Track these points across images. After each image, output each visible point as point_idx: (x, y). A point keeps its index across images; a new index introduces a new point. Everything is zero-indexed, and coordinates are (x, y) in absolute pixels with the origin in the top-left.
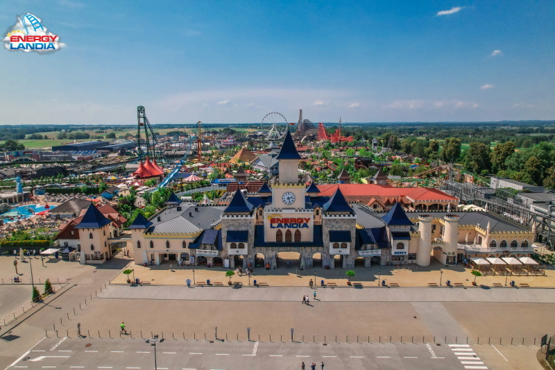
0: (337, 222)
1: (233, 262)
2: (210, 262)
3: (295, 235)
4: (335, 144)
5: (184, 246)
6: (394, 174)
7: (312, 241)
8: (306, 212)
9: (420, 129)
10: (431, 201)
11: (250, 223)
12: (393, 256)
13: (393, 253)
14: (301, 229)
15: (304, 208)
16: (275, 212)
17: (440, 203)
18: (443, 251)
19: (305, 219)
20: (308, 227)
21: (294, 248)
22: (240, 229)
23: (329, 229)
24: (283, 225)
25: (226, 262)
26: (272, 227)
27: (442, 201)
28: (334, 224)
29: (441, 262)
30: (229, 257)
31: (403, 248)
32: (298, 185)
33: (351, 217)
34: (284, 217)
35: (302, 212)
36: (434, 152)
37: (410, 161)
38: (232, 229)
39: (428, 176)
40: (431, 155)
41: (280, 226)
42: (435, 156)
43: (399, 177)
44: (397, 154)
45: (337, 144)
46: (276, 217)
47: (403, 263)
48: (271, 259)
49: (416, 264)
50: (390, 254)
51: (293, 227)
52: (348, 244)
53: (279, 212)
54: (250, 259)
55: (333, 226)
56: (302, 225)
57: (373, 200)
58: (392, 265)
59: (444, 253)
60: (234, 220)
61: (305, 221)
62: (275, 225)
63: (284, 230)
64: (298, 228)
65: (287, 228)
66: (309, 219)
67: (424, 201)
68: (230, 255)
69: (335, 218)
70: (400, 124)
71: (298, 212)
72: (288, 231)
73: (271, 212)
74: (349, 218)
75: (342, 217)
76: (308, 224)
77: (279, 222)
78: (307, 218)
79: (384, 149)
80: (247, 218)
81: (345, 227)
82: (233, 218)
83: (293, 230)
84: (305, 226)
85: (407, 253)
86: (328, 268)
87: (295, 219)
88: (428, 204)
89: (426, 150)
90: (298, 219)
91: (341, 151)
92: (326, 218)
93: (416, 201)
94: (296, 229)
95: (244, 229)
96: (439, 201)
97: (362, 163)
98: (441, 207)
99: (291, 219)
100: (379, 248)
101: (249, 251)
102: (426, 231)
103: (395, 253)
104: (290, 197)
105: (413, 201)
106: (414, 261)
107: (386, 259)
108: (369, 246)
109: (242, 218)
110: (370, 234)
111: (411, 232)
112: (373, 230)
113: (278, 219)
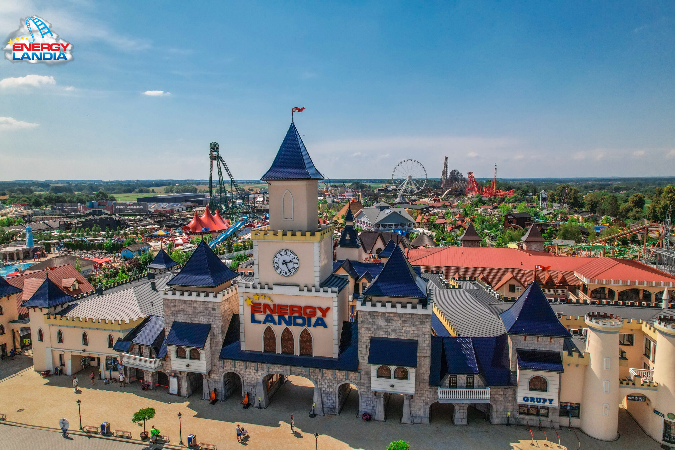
0: (388, 320)
1: (185, 385)
2: (148, 379)
3: (301, 341)
4: (487, 199)
5: (110, 345)
6: (565, 236)
7: (336, 356)
8: (321, 294)
9: (615, 185)
10: (625, 282)
11: (214, 309)
12: (521, 406)
13: (520, 400)
14: (311, 330)
15: (317, 284)
16: (258, 291)
17: (645, 287)
18: (654, 404)
19: (320, 309)
20: (325, 326)
21: (299, 369)
22: (196, 321)
23: (370, 334)
24: (276, 317)
25: (173, 382)
26: (254, 321)
27: (650, 283)
28: (382, 323)
29: (649, 430)
30: (177, 375)
31: (544, 389)
32: (303, 235)
33: (420, 310)
34: (278, 301)
35: (313, 293)
36: (635, 209)
37: (596, 221)
38: (181, 318)
39: (625, 242)
40: (630, 214)
41: (269, 319)
42: (637, 215)
43: (572, 243)
44: (576, 212)
45: (490, 200)
46: (262, 301)
47: (546, 422)
48: (254, 387)
49: (579, 429)
50: (515, 399)
51: (296, 324)
52: (412, 372)
53: (266, 291)
54: (215, 381)
55: (379, 328)
56: (313, 320)
57: (509, 275)
58: (519, 425)
59: (656, 412)
60: (185, 301)
61: (319, 314)
62: (261, 317)
63: (278, 330)
64: (306, 327)
65: (284, 326)
66: (328, 309)
67: (608, 282)
68: (180, 372)
69: (383, 310)
70: (587, 180)
71: (305, 293)
72: (287, 330)
73: (251, 290)
74: (414, 311)
75: (399, 309)
76: (327, 320)
77: (268, 312)
78: (324, 307)
79: (556, 206)
80: (207, 299)
81: (407, 332)
82: (183, 298)
83: (296, 331)
84: (321, 323)
85: (555, 404)
86: (368, 418)
87: (299, 307)
88: (617, 289)
89: (623, 206)
90: (306, 307)
91: (495, 208)
92: (363, 308)
93: (592, 281)
94: (302, 329)
95: (202, 320)
96: (641, 283)
97: (515, 221)
98: (647, 296)
99: (292, 307)
100: (486, 386)
101: (213, 365)
102: (604, 353)
103: (526, 399)
104: (288, 259)
105: (586, 281)
106: (575, 422)
107: (506, 410)
108: (462, 379)
109: (199, 299)
110: (468, 349)
111: (565, 354)
112: (476, 340)
113: (266, 306)
